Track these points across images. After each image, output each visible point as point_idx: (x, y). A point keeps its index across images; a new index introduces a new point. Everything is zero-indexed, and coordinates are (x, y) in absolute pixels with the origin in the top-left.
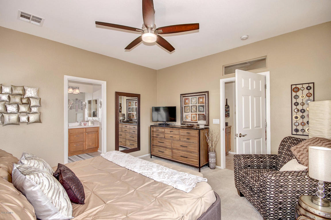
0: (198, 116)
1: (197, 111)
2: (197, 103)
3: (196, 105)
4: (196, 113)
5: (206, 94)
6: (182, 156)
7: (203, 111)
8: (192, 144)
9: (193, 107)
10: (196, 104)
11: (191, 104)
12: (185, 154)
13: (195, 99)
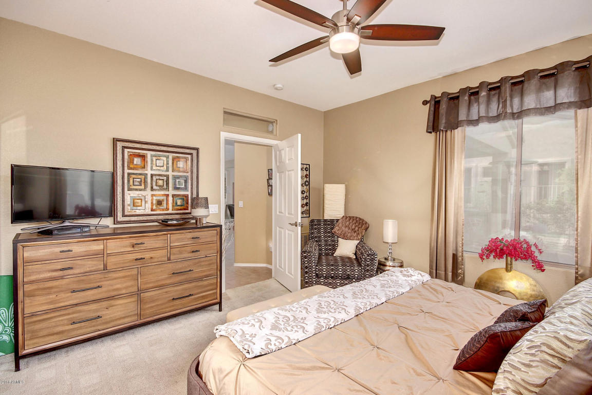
0: (170, 199)
1: (170, 188)
2: (170, 169)
3: (167, 173)
4: (167, 193)
5: (194, 152)
6: (174, 299)
7: (186, 189)
8: (203, 261)
9: (158, 177)
10: (167, 170)
11: (152, 169)
12: (183, 289)
13: (165, 159)
